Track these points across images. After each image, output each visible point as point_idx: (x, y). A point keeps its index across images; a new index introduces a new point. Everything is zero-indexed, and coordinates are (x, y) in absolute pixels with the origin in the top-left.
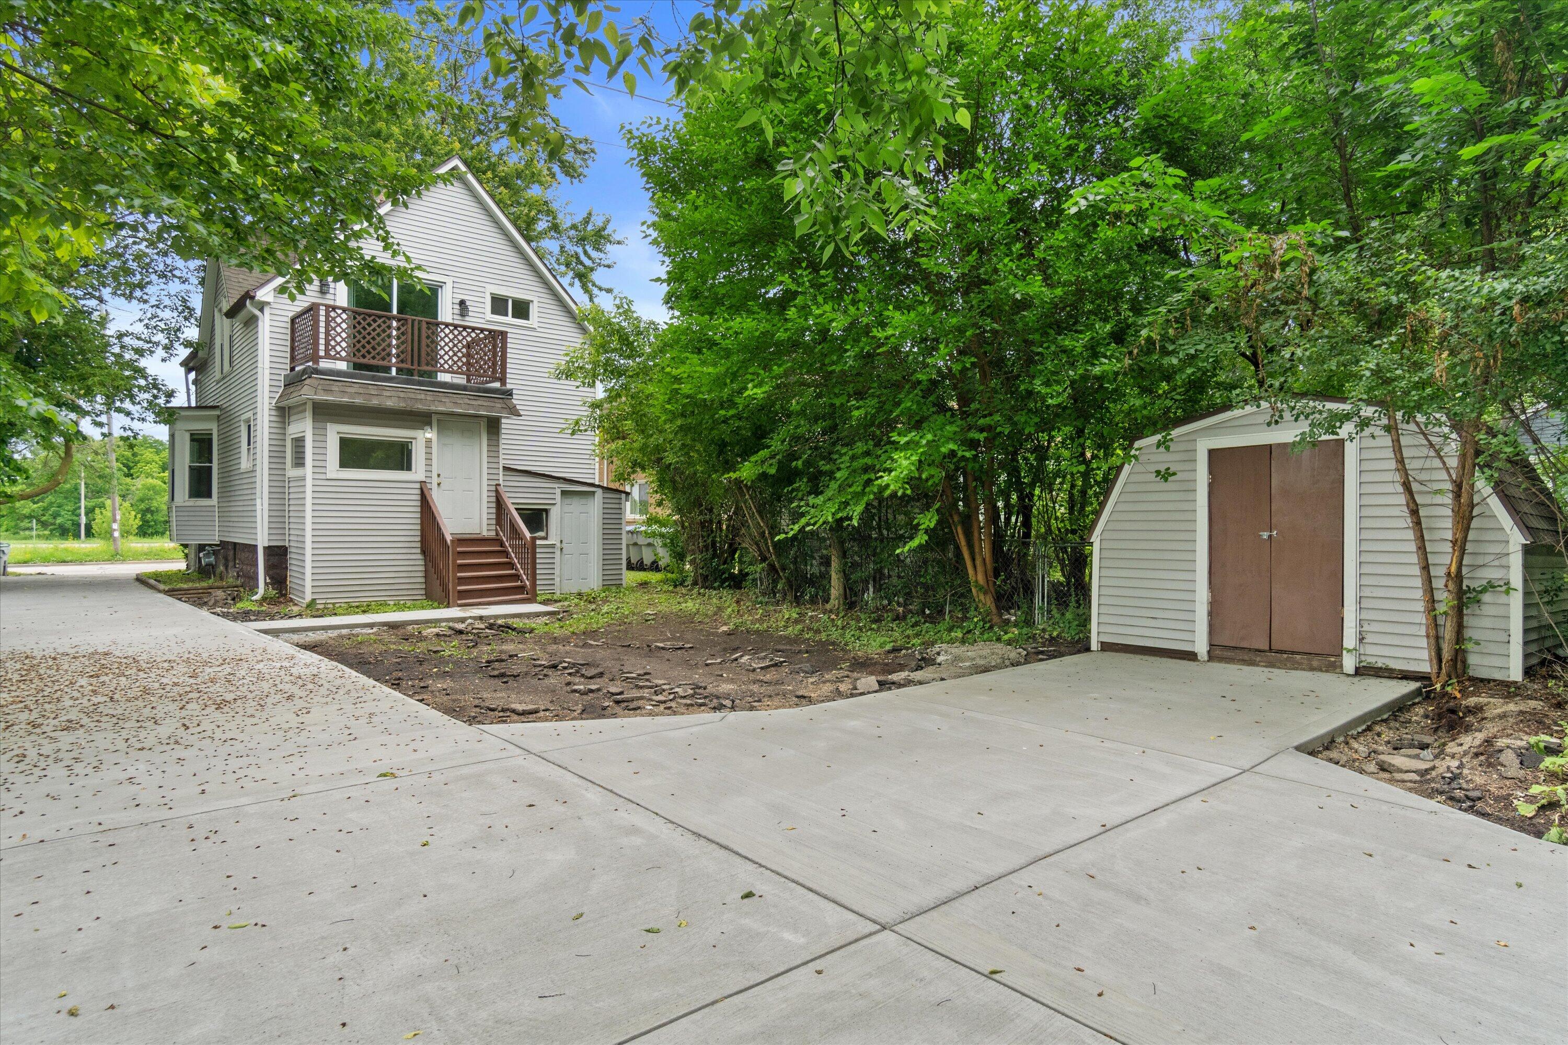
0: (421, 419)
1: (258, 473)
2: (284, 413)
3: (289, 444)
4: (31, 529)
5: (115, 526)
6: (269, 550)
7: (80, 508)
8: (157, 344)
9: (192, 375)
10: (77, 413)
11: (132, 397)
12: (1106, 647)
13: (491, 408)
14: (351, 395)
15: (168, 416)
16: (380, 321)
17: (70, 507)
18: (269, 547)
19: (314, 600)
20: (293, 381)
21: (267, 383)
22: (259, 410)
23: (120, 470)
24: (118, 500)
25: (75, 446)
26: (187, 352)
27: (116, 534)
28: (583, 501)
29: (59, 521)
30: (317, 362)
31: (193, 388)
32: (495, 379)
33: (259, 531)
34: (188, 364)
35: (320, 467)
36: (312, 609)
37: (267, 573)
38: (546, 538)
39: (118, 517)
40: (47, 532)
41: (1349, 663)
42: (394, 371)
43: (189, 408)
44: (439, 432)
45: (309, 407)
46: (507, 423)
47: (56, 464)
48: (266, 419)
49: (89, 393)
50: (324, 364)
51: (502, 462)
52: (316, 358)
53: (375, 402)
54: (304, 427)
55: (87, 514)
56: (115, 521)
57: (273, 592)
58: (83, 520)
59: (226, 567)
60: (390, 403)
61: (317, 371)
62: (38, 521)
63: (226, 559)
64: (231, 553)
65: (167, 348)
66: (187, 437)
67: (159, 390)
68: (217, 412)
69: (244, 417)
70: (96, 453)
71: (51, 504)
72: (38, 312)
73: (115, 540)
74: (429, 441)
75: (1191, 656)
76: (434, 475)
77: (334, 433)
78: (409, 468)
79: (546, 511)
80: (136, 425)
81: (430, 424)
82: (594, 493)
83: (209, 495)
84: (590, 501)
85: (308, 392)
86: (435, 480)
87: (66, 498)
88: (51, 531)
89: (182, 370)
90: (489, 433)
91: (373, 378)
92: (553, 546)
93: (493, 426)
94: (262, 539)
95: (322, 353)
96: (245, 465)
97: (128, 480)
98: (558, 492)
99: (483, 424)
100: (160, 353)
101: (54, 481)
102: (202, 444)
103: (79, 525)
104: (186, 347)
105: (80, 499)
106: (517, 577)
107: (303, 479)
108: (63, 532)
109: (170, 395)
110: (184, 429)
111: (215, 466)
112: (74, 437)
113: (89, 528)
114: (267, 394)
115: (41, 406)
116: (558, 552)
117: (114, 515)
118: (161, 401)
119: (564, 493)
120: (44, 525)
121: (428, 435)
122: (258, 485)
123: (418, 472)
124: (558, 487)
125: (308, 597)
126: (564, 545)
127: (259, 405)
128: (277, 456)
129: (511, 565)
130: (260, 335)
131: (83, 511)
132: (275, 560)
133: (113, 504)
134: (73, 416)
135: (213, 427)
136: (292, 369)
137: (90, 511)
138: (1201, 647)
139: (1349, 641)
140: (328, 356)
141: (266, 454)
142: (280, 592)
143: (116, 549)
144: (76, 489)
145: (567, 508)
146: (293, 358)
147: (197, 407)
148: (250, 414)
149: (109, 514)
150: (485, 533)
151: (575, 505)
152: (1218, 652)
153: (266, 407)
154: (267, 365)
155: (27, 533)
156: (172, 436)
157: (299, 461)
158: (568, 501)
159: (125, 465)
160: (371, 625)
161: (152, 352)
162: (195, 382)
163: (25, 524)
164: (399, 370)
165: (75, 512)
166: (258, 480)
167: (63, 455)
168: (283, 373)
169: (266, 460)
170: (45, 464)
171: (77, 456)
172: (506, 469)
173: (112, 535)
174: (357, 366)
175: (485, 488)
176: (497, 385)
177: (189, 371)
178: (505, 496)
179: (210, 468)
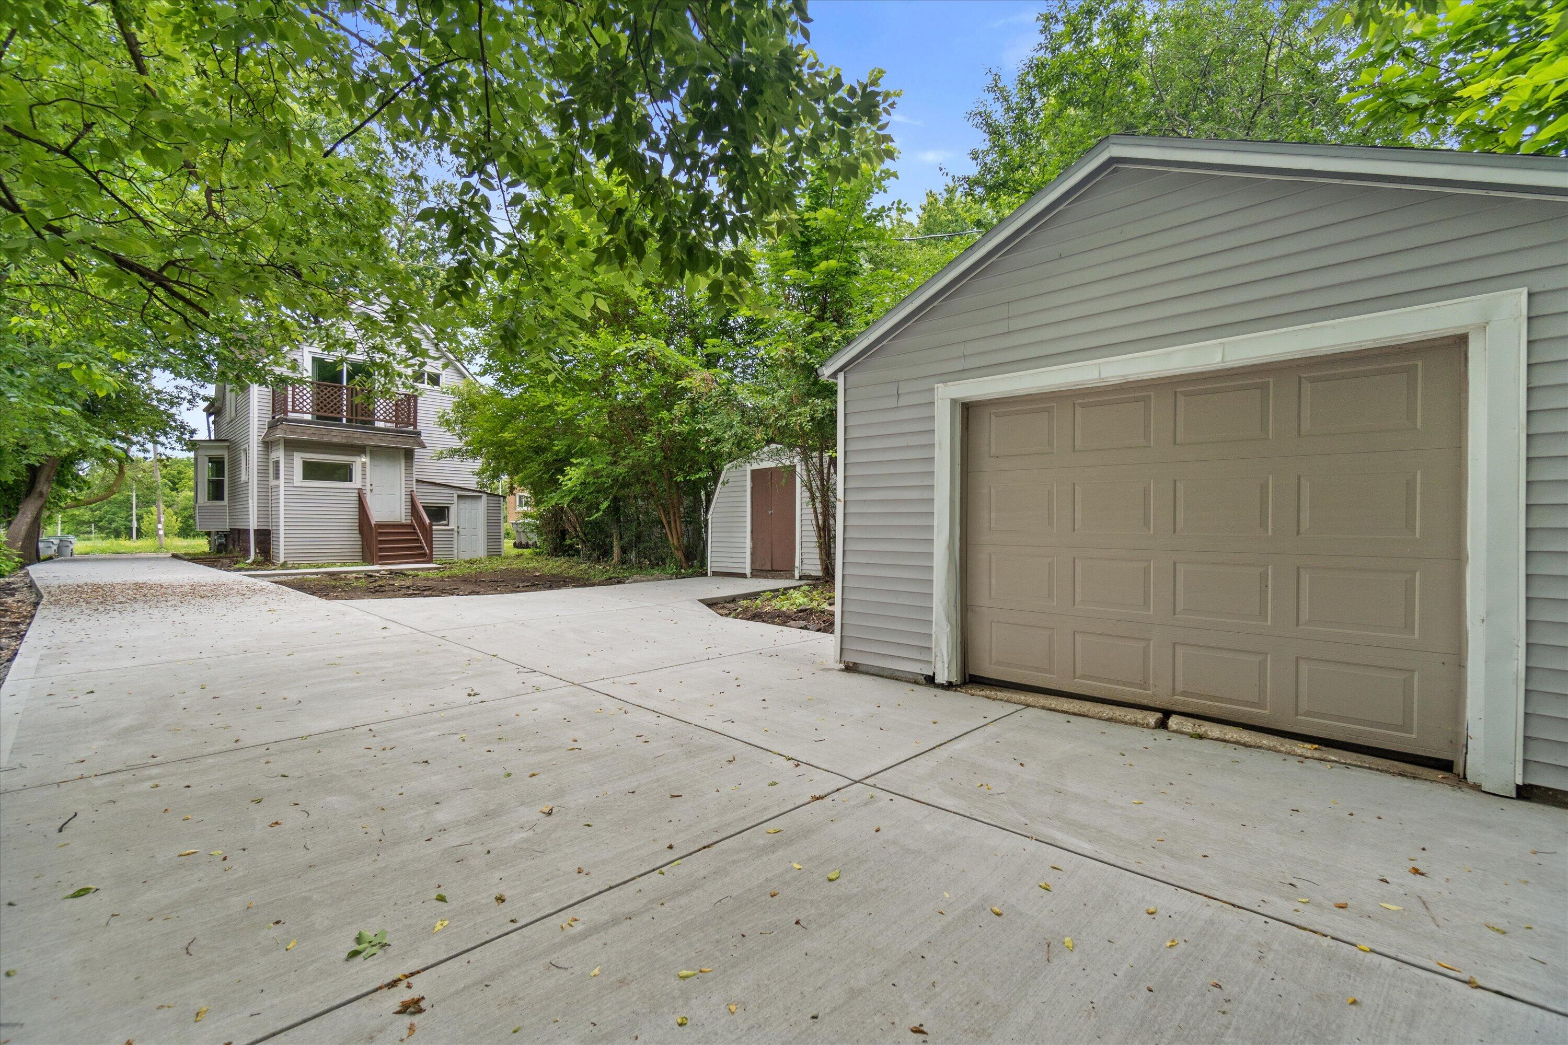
0: (359, 450)
1: (250, 484)
2: (268, 445)
3: (271, 465)
4: (91, 532)
5: (160, 526)
6: (258, 532)
7: (132, 515)
8: (184, 399)
9: (212, 418)
10: (127, 443)
11: (166, 434)
12: (715, 574)
13: (406, 443)
14: (310, 435)
15: (193, 445)
16: (329, 389)
17: (123, 514)
18: (258, 530)
19: (285, 562)
20: (272, 426)
21: (256, 426)
22: (251, 444)
23: (166, 484)
24: (162, 506)
25: (127, 467)
26: (206, 404)
27: (161, 532)
28: (473, 502)
29: (114, 525)
30: (286, 415)
31: (212, 426)
32: (411, 425)
33: (251, 520)
34: (209, 411)
35: (289, 479)
36: (284, 565)
37: (256, 547)
38: (448, 525)
39: (162, 520)
40: (103, 535)
41: (797, 576)
42: (344, 420)
43: (210, 440)
44: (371, 458)
45: (282, 441)
46: (418, 452)
47: (111, 479)
48: (256, 449)
49: (135, 431)
50: (291, 415)
51: (415, 477)
52: (286, 412)
53: (325, 439)
54: (279, 454)
55: (138, 520)
56: (160, 522)
57: (260, 558)
58: (135, 524)
59: (234, 545)
60: (335, 440)
61: (286, 420)
62: (96, 526)
63: (233, 540)
64: (236, 536)
65: (190, 402)
66: (207, 459)
67: (185, 429)
68: (228, 444)
69: (243, 447)
70: (144, 471)
71: (107, 512)
72: (100, 391)
73: (159, 536)
74: (364, 464)
75: (743, 576)
76: (368, 484)
77: (298, 459)
78: (351, 480)
79: (448, 508)
80: (169, 452)
81: (364, 453)
82: (481, 497)
83: (222, 499)
84: (478, 501)
85: (279, 433)
86: (368, 488)
87: (119, 507)
88: (107, 533)
89: (205, 414)
90: (406, 458)
91: (325, 424)
92: (452, 530)
93: (409, 455)
94: (253, 524)
95: (290, 408)
96: (243, 478)
97: (174, 493)
98: (455, 496)
99: (402, 452)
100: (186, 405)
101: (110, 490)
102: (217, 464)
103: (131, 529)
104: (204, 400)
105: (132, 508)
106: (422, 548)
107: (278, 486)
108: (118, 535)
109: (193, 432)
110: (204, 454)
111: (226, 479)
112: (125, 460)
113: (138, 530)
114: (256, 433)
115: (102, 442)
116: (456, 534)
117: (159, 518)
118: (187, 437)
119: (459, 496)
120: (101, 529)
121: (364, 460)
122: (250, 491)
123: (357, 483)
124: (455, 494)
125: (282, 560)
126: (460, 530)
127: (251, 440)
128: (263, 473)
129: (418, 540)
130: (251, 396)
131: (134, 518)
132: (262, 538)
133: (159, 510)
134: (124, 445)
135: (225, 454)
136: (273, 418)
137: (140, 518)
138: (748, 571)
139: (797, 564)
140: (294, 411)
141: (256, 471)
142: (266, 558)
143: (161, 544)
144: (129, 499)
145: (462, 506)
146: (273, 411)
147: (216, 440)
148: (246, 446)
149: (155, 517)
150: (404, 521)
151: (467, 505)
152: (755, 573)
153: (256, 441)
154: (256, 415)
155: (86, 535)
156: (196, 459)
157: (277, 477)
158: (462, 502)
159: (169, 481)
160: (317, 574)
161: (180, 404)
162: (214, 422)
163: (85, 528)
164: (348, 420)
165: (128, 519)
166: (250, 488)
167: (117, 472)
168: (267, 420)
169: (256, 475)
170: (103, 479)
171: (128, 473)
172: (417, 481)
173: (157, 534)
174: (319, 417)
175: (403, 493)
176: (411, 428)
177: (209, 415)
178: (416, 499)
179: (223, 481)
